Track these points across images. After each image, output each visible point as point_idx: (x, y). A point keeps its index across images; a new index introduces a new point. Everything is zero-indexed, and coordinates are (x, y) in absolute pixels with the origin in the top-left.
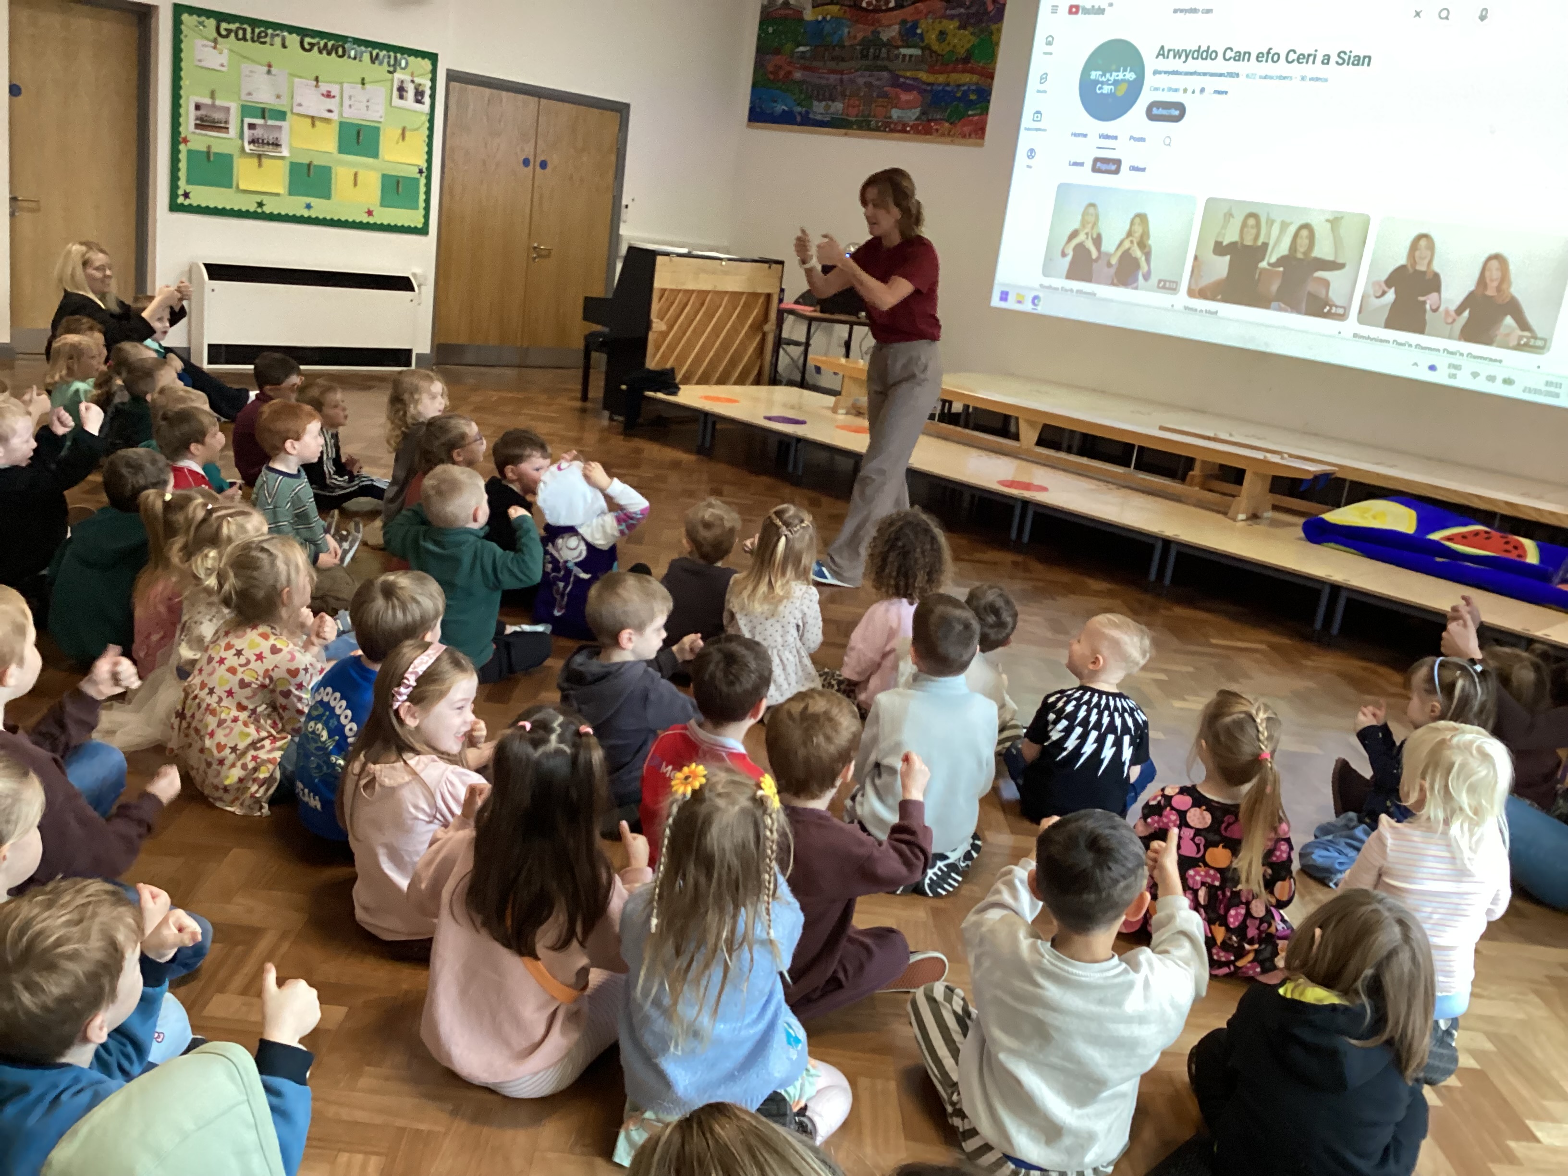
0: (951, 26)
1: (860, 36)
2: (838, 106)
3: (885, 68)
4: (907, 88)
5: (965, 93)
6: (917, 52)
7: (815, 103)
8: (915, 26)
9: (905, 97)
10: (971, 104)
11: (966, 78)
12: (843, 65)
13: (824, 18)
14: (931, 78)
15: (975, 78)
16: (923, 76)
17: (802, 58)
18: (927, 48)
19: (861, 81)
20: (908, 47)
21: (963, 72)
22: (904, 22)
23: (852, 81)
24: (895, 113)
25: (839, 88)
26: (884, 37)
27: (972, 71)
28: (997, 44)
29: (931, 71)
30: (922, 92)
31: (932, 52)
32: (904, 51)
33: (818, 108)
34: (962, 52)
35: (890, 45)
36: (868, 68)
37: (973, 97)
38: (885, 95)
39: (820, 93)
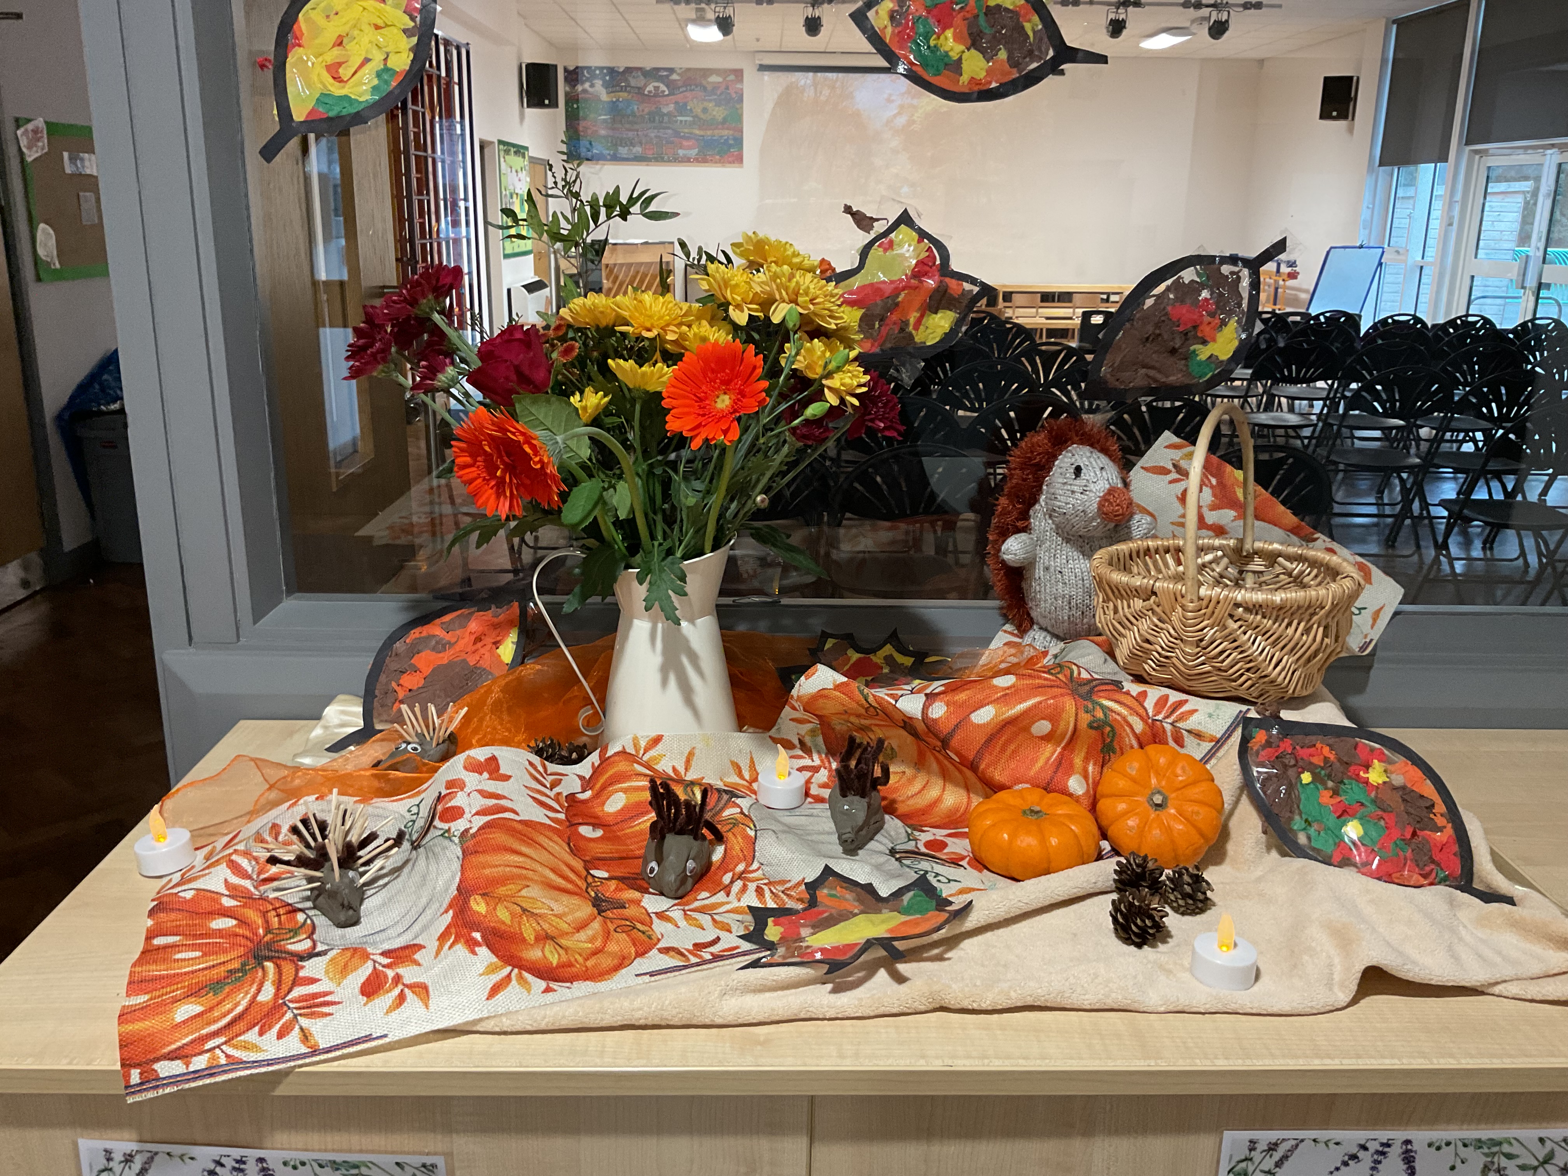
0: (711, 105)
1: (646, 110)
2: (638, 150)
3: (668, 128)
4: (688, 139)
5: (727, 140)
6: (689, 119)
7: (619, 148)
8: (685, 104)
9: (685, 143)
10: (731, 146)
11: (725, 132)
12: (636, 127)
13: (618, 100)
14: (702, 133)
15: (731, 132)
16: (697, 132)
17: (604, 122)
18: (696, 116)
19: (653, 135)
20: (682, 115)
21: (723, 129)
22: (676, 103)
23: (646, 136)
24: (681, 152)
25: (637, 139)
26: (665, 110)
27: (728, 129)
28: (742, 115)
29: (700, 129)
30: (697, 140)
31: (700, 119)
32: (679, 118)
33: (623, 151)
34: (720, 119)
35: (669, 114)
36: (655, 128)
37: (731, 142)
38: (672, 143)
39: (622, 142)
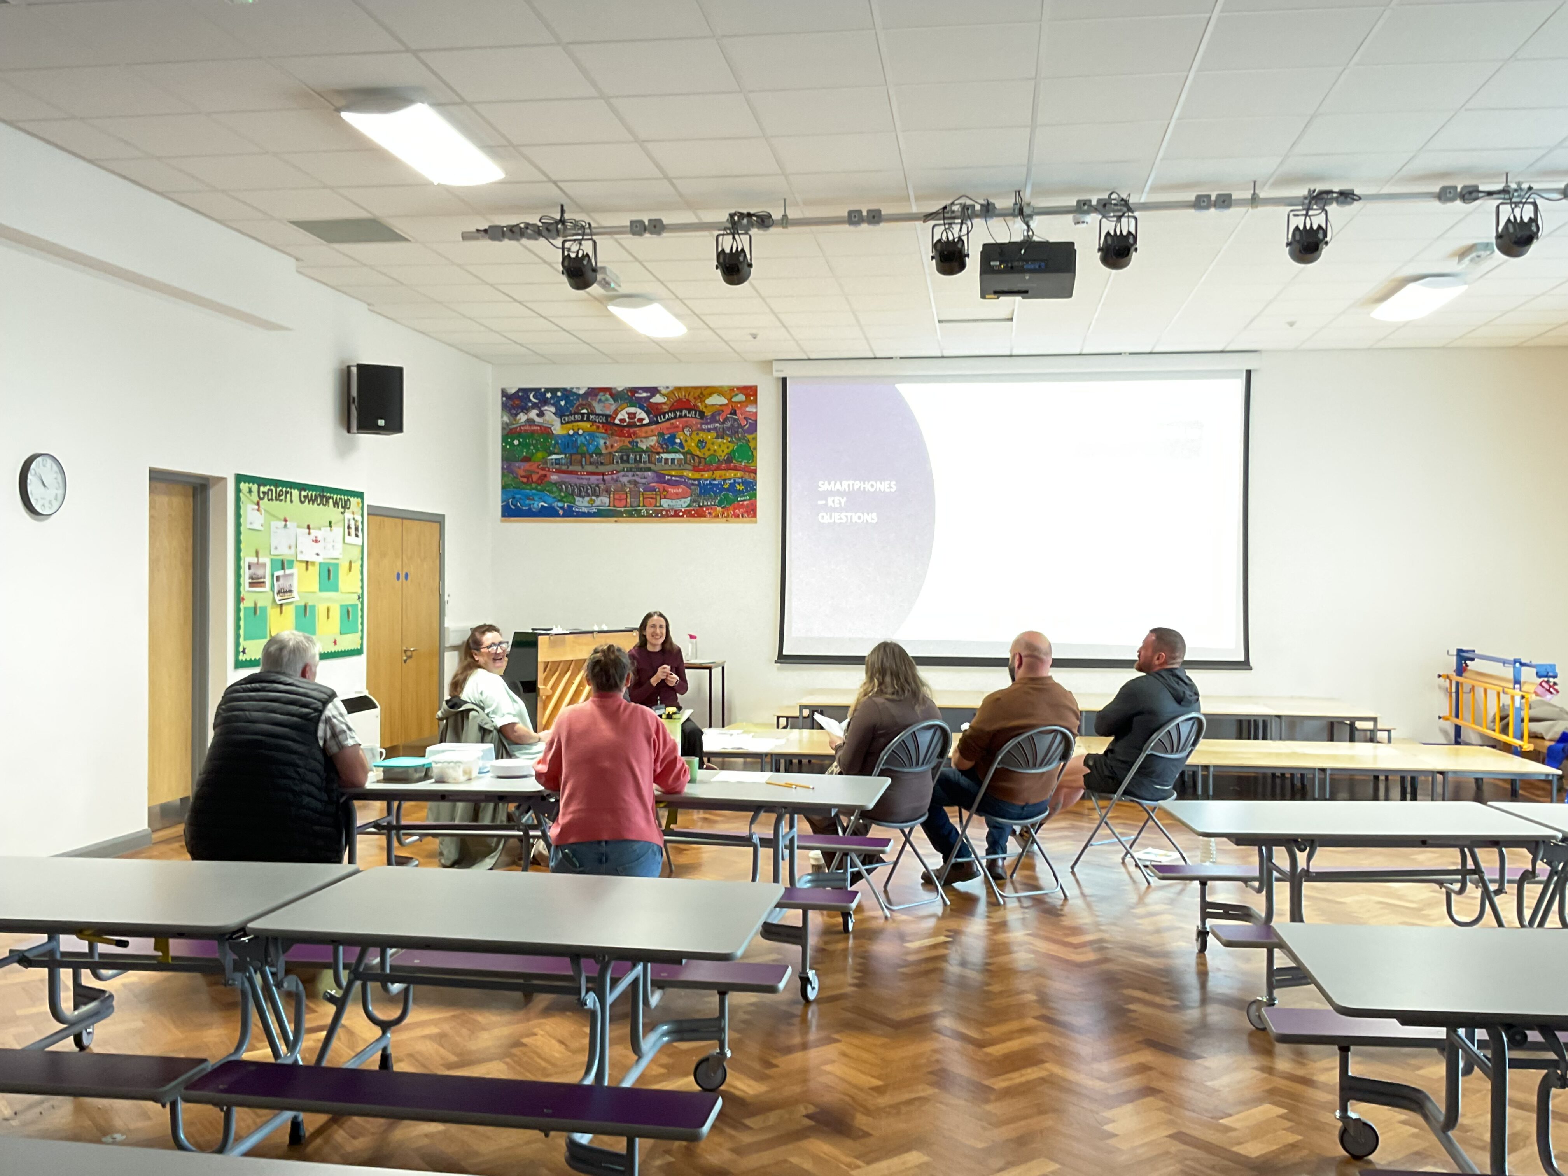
0: (709, 437)
1: (617, 446)
3: (649, 470)
4: (675, 484)
5: (732, 485)
6: (678, 456)
7: (577, 499)
10: (739, 493)
11: (732, 474)
13: (576, 433)
14: (697, 475)
15: (739, 474)
16: (690, 474)
17: (556, 464)
18: (688, 453)
19: (625, 480)
20: (668, 452)
21: (727, 469)
23: (616, 481)
24: (665, 503)
25: (602, 486)
26: (643, 446)
27: (735, 469)
28: (755, 449)
29: (695, 469)
30: (689, 486)
31: (693, 456)
32: (664, 456)
33: (582, 503)
34: (723, 456)
35: (650, 451)
36: (630, 470)
37: (740, 488)
38: (653, 490)
39: (583, 491)
